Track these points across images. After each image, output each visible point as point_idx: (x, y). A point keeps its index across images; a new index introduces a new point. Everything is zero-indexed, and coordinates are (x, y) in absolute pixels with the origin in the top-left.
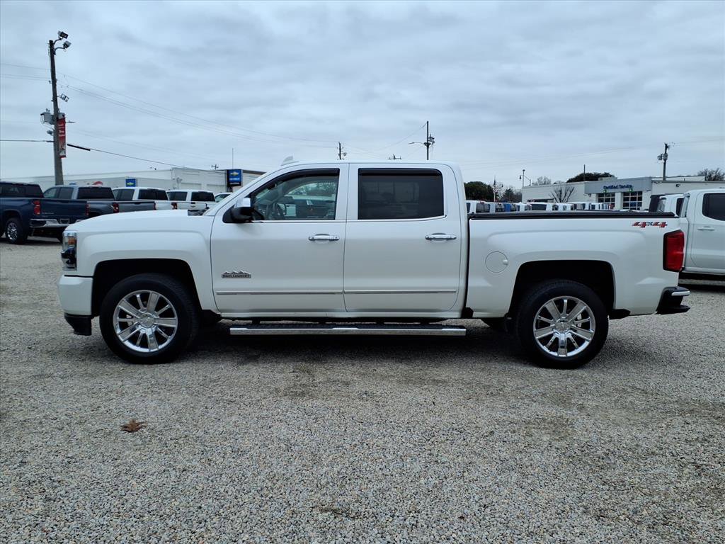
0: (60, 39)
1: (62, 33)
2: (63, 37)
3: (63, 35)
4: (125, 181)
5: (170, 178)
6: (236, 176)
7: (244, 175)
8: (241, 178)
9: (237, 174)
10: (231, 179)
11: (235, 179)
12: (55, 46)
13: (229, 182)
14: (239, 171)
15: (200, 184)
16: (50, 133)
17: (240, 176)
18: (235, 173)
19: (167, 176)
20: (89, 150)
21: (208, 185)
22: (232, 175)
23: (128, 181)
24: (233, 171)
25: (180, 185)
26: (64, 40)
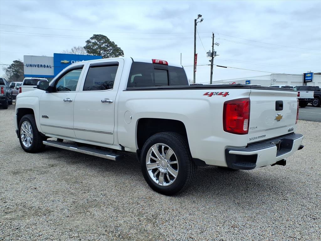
0: (199, 18)
1: (200, 15)
2: (200, 17)
3: (200, 16)
4: (245, 82)
5: (270, 79)
6: (310, 77)
7: (314, 76)
8: (312, 78)
9: (310, 75)
10: (306, 78)
11: (309, 78)
12: (197, 22)
13: (305, 80)
14: (311, 73)
15: (287, 82)
16: (210, 61)
17: (312, 76)
18: (309, 75)
19: (268, 78)
20: (226, 67)
21: (291, 82)
22: (307, 76)
23: (247, 81)
24: (308, 74)
25: (275, 82)
26: (200, 18)
